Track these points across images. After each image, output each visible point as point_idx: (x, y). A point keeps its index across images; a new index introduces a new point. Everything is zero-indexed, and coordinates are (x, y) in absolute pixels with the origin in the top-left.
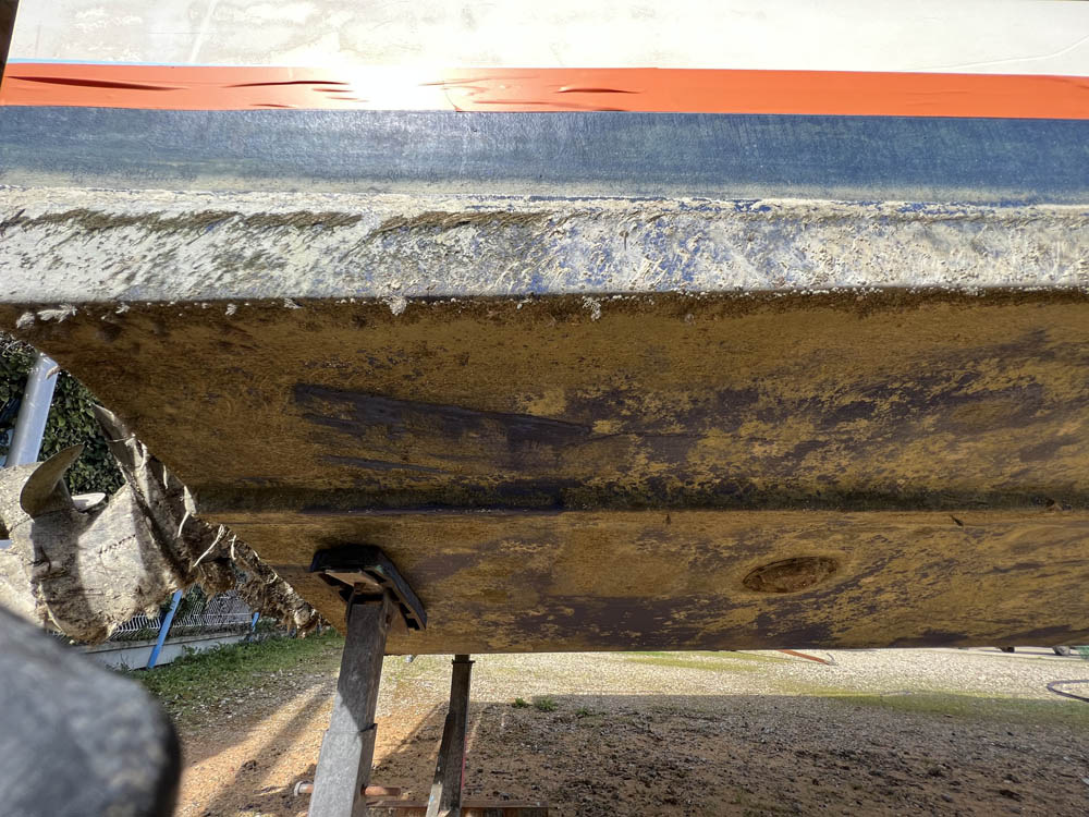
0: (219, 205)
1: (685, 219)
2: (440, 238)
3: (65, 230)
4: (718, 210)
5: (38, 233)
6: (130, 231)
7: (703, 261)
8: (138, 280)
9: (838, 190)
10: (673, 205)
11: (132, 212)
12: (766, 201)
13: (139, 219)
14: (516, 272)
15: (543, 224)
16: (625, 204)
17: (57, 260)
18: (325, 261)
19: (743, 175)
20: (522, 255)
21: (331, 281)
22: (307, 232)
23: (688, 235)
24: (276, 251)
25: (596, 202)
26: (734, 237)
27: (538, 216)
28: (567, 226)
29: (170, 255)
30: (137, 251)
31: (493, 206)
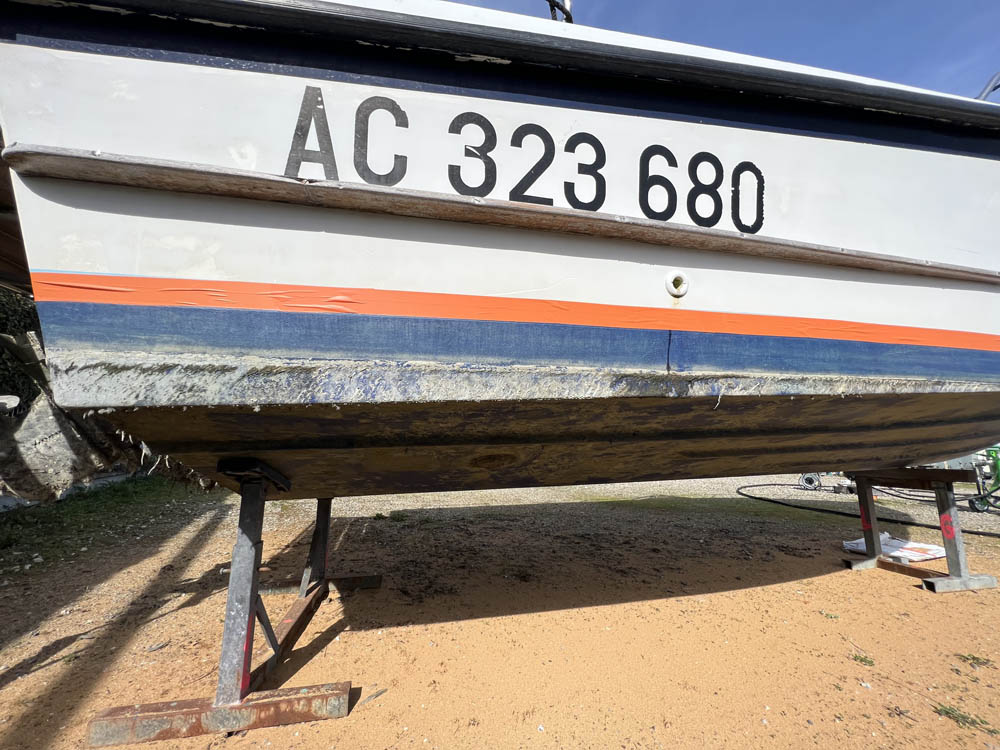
0: (170, 360)
1: (376, 370)
2: (273, 378)
3: (99, 372)
4: (390, 366)
5: (85, 374)
6: (130, 373)
7: (380, 389)
8: (141, 398)
9: (440, 357)
10: (371, 363)
11: (130, 363)
12: (409, 362)
13: (133, 367)
14: (305, 395)
15: (316, 373)
16: (352, 362)
17: (99, 388)
18: (224, 389)
19: (403, 348)
20: (308, 386)
21: (227, 398)
22: (214, 374)
23: (376, 377)
24: (201, 384)
25: (340, 362)
26: (394, 379)
27: (314, 369)
28: (327, 373)
29: (153, 385)
30: (136, 384)
31: (296, 363)
